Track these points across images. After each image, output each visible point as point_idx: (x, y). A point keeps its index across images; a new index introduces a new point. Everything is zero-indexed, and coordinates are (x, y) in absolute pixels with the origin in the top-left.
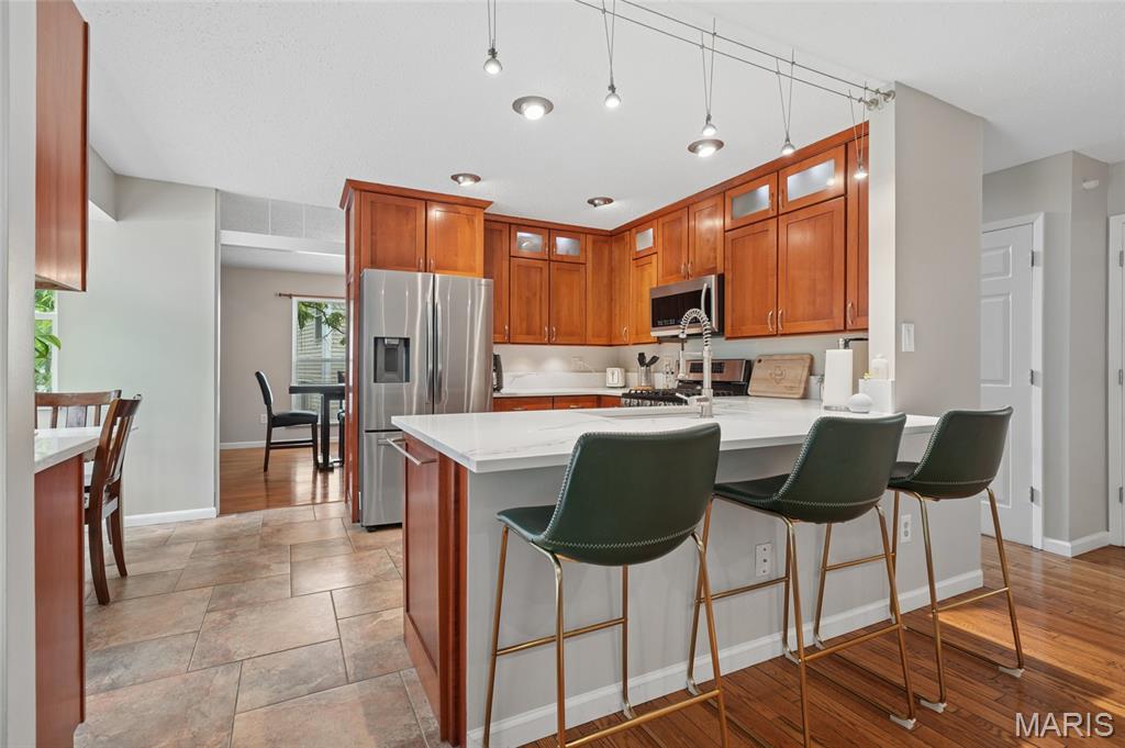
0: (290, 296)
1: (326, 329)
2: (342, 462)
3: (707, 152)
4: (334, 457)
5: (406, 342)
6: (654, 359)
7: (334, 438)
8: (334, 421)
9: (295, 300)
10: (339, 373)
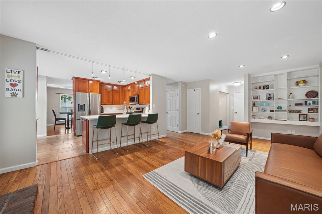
0: (59, 94)
1: (67, 100)
2: (72, 127)
3: (132, 78)
4: (70, 126)
5: (84, 105)
6: (131, 108)
7: (70, 123)
8: (70, 120)
9: (60, 94)
10: (71, 110)
